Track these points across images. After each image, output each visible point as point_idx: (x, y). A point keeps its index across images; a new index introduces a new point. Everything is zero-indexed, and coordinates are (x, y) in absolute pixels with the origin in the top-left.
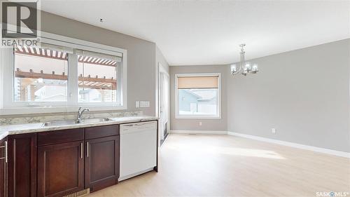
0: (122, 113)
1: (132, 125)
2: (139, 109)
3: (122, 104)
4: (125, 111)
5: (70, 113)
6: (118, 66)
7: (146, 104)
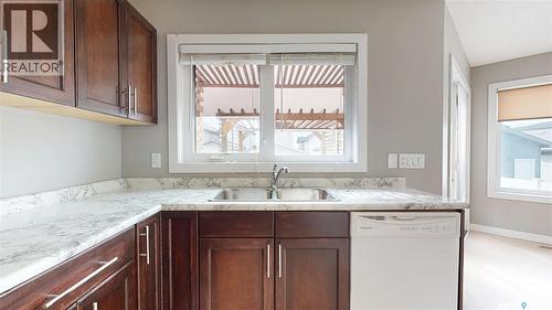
0: (355, 180)
1: (382, 218)
2: (397, 173)
3: (356, 161)
4: (362, 175)
5: (263, 175)
6: (348, 86)
7: (415, 161)
